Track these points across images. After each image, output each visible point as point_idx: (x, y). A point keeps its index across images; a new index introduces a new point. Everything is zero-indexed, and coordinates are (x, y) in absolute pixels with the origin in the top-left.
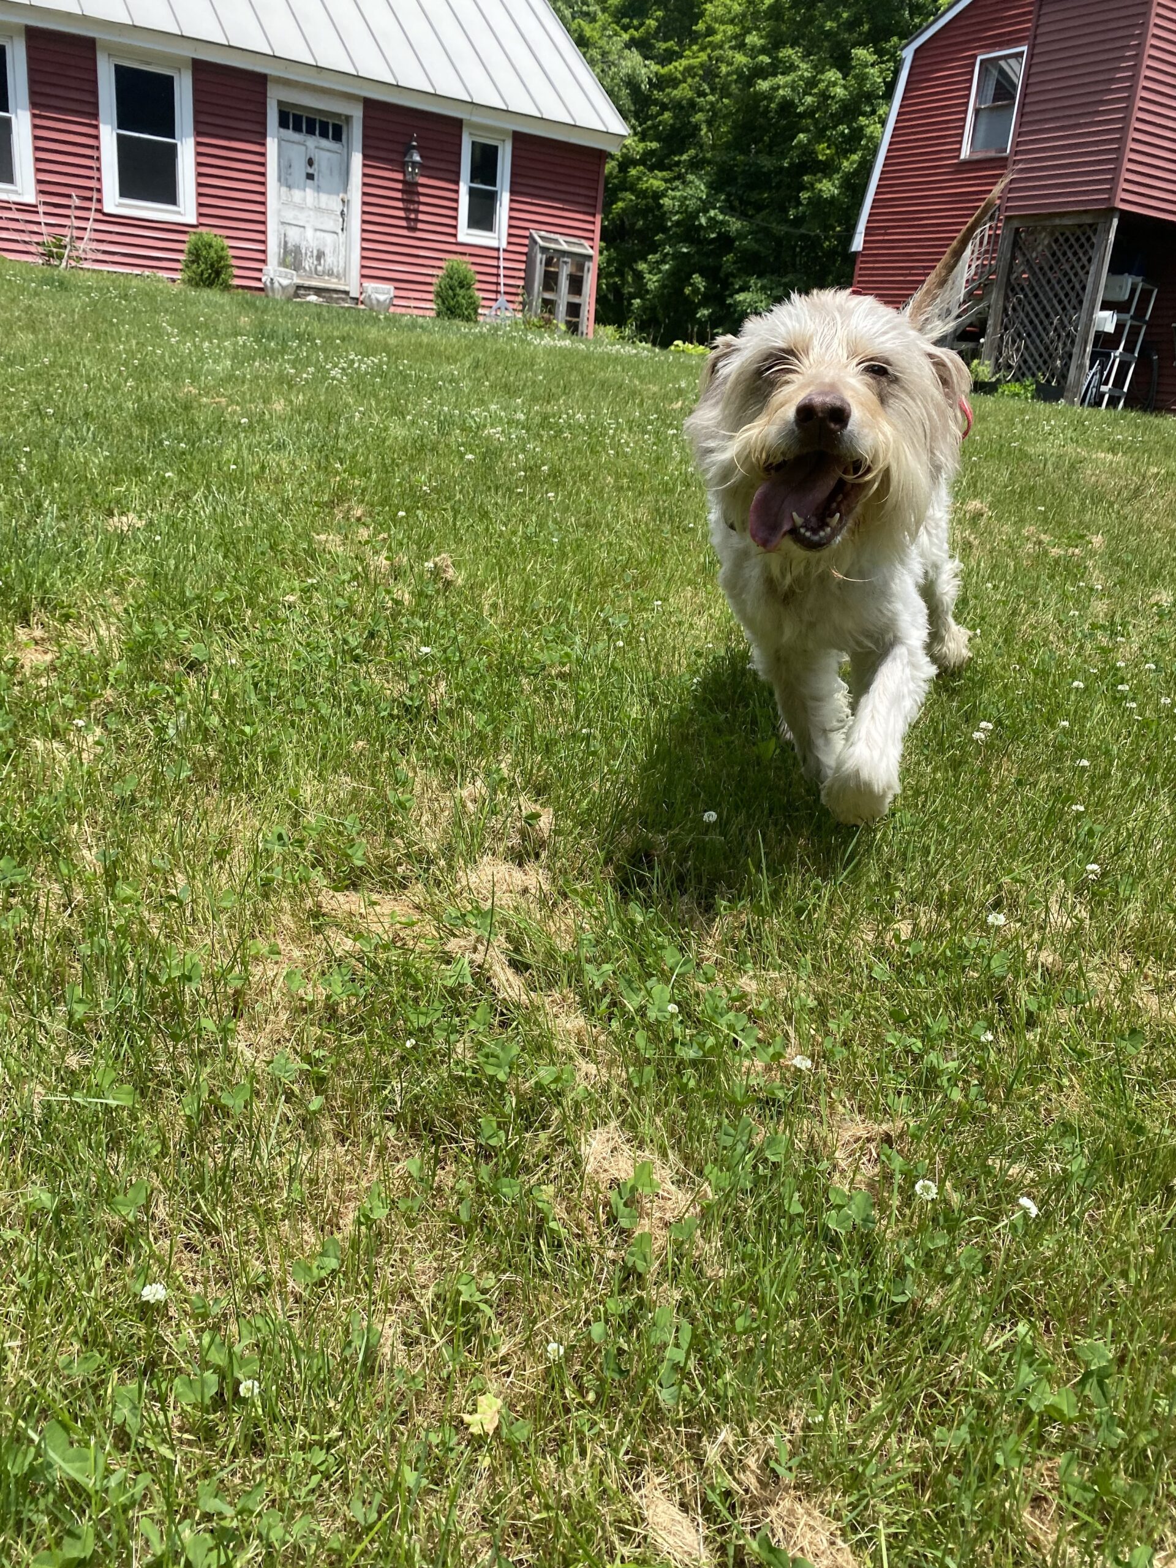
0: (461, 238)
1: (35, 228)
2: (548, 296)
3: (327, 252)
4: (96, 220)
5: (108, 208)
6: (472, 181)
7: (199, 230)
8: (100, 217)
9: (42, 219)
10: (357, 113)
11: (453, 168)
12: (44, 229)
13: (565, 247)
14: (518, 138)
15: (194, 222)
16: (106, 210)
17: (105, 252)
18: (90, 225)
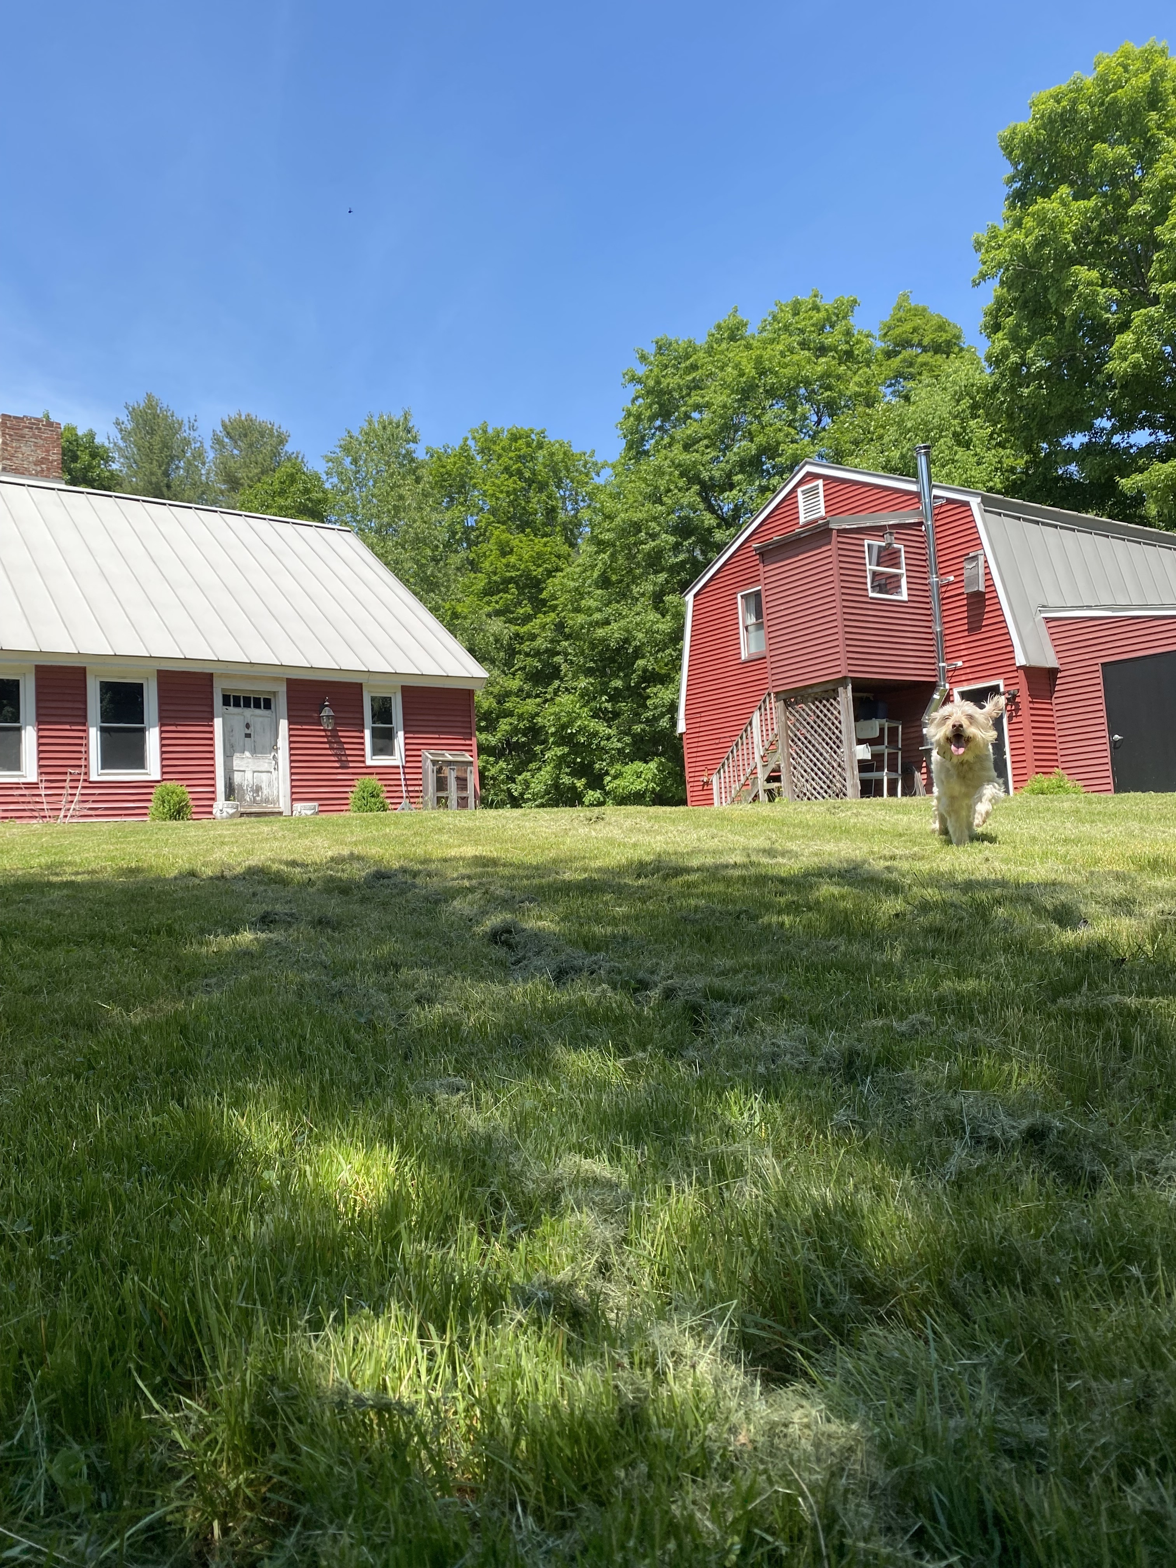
0: (369, 762)
1: (37, 799)
2: (440, 794)
3: (264, 786)
4: (83, 787)
5: (94, 777)
6: (374, 723)
7: (163, 783)
8: (87, 784)
9: (43, 792)
10: (282, 689)
11: (358, 716)
12: (44, 800)
13: (450, 758)
14: (407, 691)
15: (158, 778)
16: (91, 779)
17: (90, 809)
18: (78, 792)
